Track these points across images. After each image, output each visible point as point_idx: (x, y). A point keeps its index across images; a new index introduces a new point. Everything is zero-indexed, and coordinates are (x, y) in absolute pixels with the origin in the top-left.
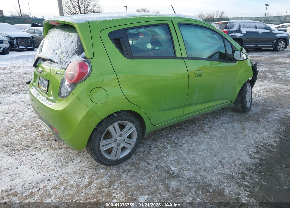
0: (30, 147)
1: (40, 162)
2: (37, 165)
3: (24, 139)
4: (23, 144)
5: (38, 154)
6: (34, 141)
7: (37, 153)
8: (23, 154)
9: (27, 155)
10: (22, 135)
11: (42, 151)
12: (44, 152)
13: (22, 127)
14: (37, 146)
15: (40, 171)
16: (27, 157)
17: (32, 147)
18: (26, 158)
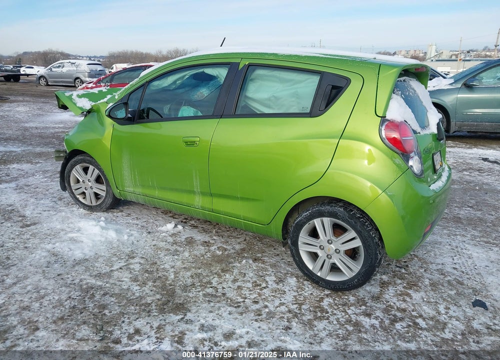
0: (449, 282)
1: (455, 258)
2: (462, 257)
3: (444, 300)
4: (455, 292)
5: (449, 266)
6: (434, 285)
7: (448, 268)
8: (468, 278)
9: (463, 272)
10: (442, 308)
11: (440, 267)
12: (439, 264)
13: (421, 329)
14: (438, 275)
15: (464, 251)
16: (464, 271)
17: (446, 279)
18: (468, 270)
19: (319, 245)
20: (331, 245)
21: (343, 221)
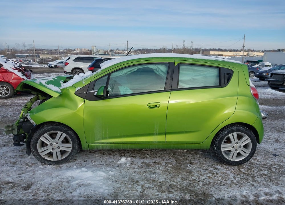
19: (231, 146)
20: (237, 144)
21: (243, 132)
